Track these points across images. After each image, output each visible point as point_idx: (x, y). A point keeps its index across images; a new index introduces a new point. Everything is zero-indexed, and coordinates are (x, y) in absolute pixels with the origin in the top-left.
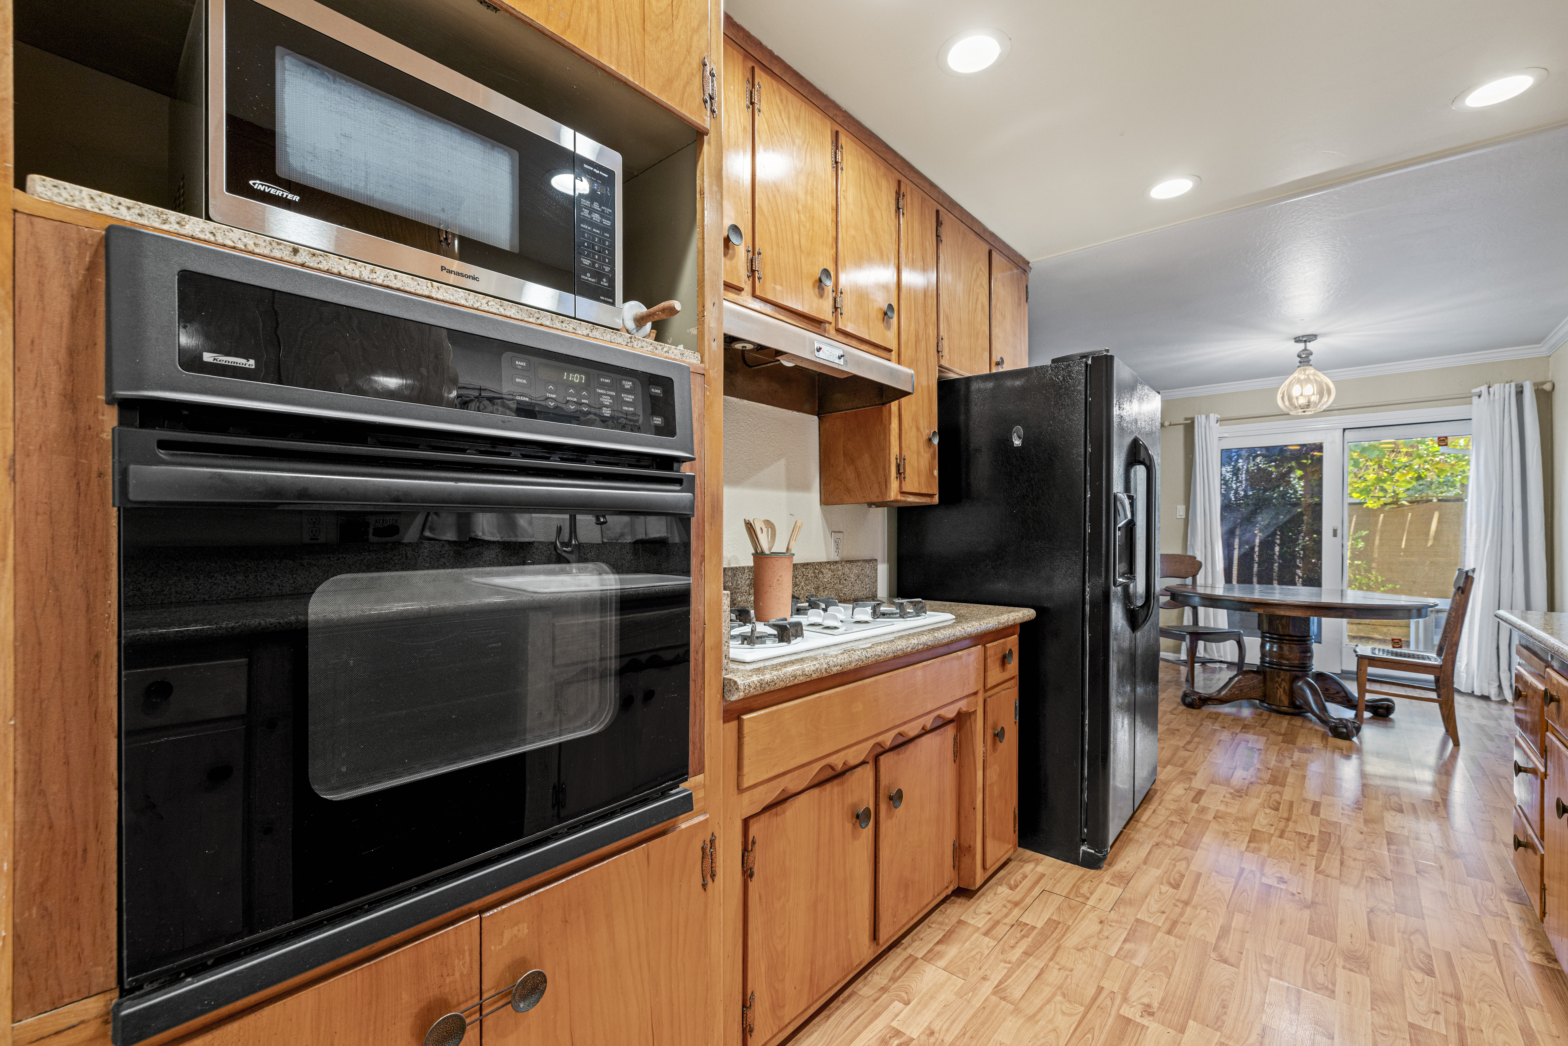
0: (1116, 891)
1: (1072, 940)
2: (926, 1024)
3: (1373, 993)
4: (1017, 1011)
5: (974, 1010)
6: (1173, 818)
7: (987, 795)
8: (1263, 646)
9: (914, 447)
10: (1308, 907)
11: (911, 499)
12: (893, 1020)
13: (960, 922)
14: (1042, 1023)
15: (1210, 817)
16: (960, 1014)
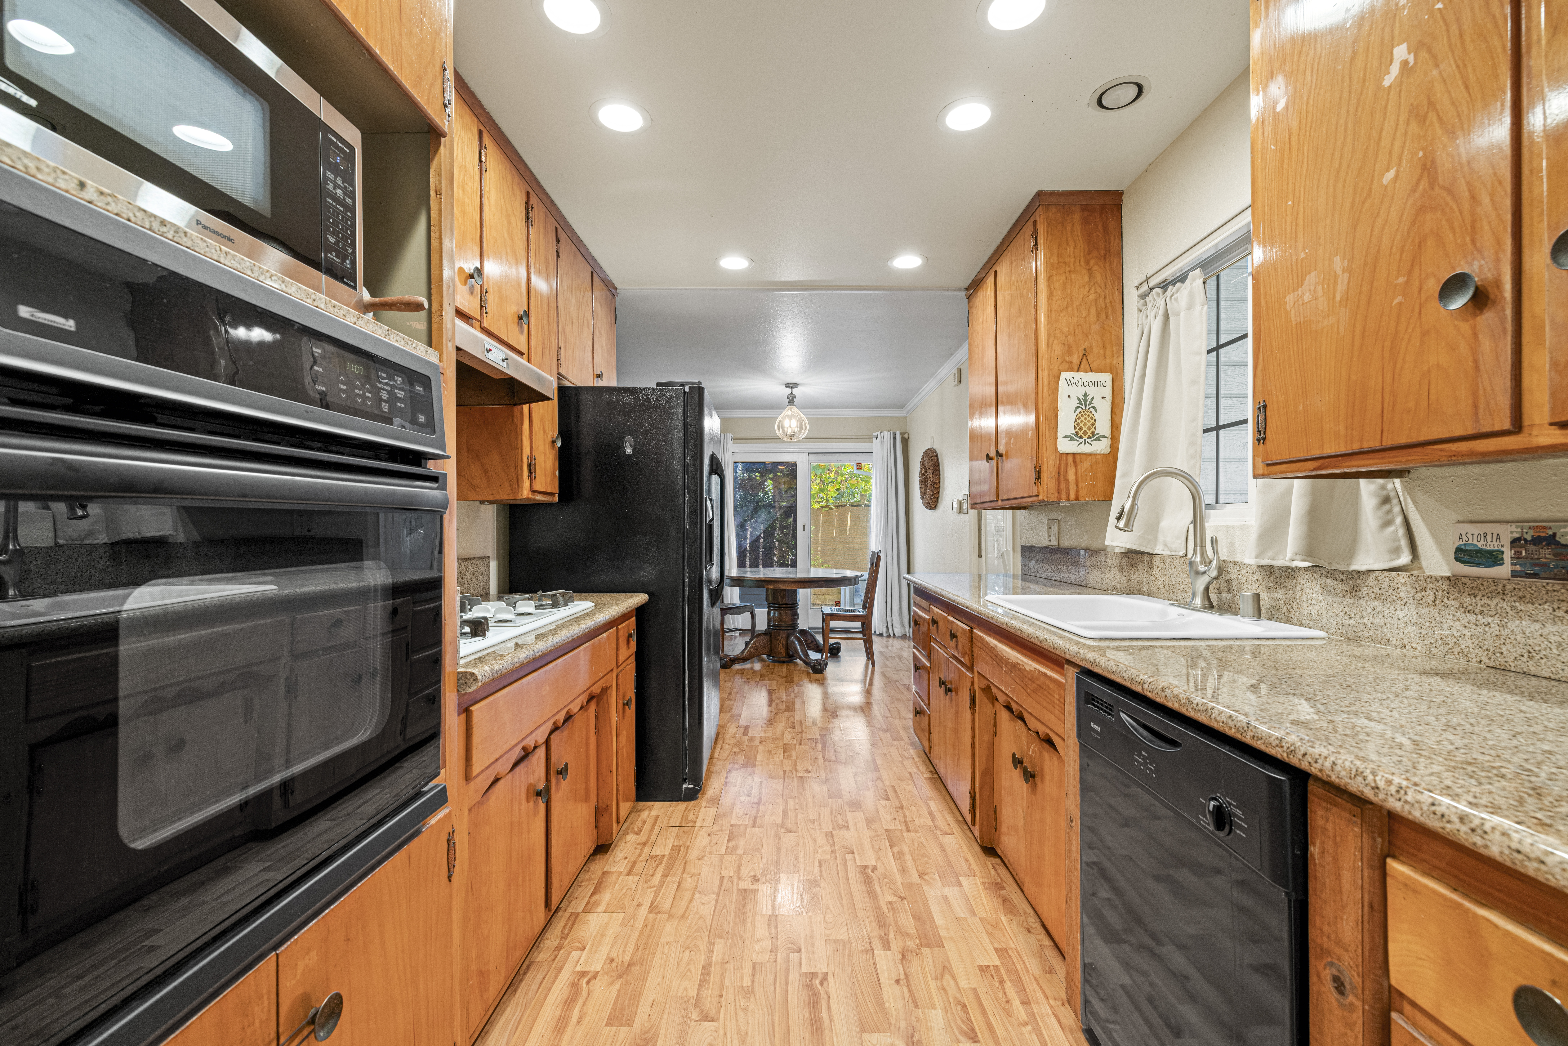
0: (712, 811)
1: (693, 854)
2: (605, 957)
3: (866, 820)
4: (671, 916)
5: (639, 930)
6: (735, 750)
7: (620, 758)
8: (769, 614)
9: (541, 448)
10: (825, 783)
11: (539, 497)
12: (576, 966)
13: (605, 873)
14: (691, 916)
15: (757, 743)
16: (629, 937)
